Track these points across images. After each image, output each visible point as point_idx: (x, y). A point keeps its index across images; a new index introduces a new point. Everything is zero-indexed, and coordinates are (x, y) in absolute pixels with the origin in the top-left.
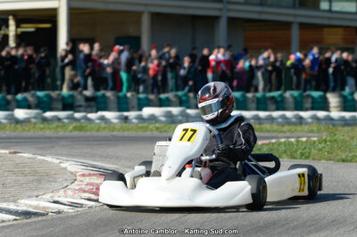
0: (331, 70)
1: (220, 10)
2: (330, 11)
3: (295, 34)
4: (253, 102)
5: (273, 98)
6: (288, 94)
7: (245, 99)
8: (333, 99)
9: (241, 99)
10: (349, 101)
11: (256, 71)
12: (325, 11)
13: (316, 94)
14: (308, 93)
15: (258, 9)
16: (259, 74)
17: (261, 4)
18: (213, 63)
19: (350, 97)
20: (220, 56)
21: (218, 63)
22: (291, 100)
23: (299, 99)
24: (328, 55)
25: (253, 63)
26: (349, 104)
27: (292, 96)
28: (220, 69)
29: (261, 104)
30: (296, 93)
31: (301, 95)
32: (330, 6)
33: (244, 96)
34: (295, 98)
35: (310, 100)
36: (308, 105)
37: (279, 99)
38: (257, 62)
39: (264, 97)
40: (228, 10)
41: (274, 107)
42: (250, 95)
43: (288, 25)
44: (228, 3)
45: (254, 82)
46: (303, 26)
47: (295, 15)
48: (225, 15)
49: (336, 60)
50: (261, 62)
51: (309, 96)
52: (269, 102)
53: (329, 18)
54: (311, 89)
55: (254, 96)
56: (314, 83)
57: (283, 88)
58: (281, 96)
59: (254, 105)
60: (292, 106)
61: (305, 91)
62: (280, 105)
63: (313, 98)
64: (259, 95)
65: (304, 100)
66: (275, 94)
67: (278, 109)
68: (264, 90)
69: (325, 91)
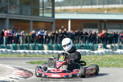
0: (44, 37)
1: (7, 16)
2: (43, 17)
3: (31, 24)
4: (19, 47)
5: (26, 46)
6: (30, 45)
7: (16, 46)
8: (45, 46)
9: (15, 46)
10: (51, 47)
12: (41, 17)
13: (40, 45)
14: (37, 44)
15: (19, 16)
16: (21, 38)
17: (20, 14)
18: (6, 34)
19: (51, 46)
20: (8, 32)
22: (31, 47)
23: (34, 46)
25: (19, 34)
26: (51, 48)
27: (32, 45)
29: (22, 48)
30: (33, 44)
31: (35, 45)
32: (43, 15)
33: (16, 45)
34: (33, 46)
35: (38, 47)
36: (37, 48)
37: (28, 46)
38: (20, 34)
39: (23, 46)
40: (9, 16)
41: (26, 49)
42: (18, 45)
43: (29, 21)
44: (9, 14)
45: (19, 41)
46: (34, 22)
47: (31, 18)
48: (8, 18)
50: (21, 34)
51: (37, 45)
52: (24, 47)
53: (43, 19)
54: (38, 43)
55: (19, 45)
56: (39, 41)
57: (28, 42)
58: (28, 45)
59: (19, 48)
60: (32, 48)
61: (36, 44)
62: (28, 48)
63: (38, 46)
64: (21, 45)
65: (36, 47)
66: (27, 45)
67: (27, 49)
69: (42, 44)
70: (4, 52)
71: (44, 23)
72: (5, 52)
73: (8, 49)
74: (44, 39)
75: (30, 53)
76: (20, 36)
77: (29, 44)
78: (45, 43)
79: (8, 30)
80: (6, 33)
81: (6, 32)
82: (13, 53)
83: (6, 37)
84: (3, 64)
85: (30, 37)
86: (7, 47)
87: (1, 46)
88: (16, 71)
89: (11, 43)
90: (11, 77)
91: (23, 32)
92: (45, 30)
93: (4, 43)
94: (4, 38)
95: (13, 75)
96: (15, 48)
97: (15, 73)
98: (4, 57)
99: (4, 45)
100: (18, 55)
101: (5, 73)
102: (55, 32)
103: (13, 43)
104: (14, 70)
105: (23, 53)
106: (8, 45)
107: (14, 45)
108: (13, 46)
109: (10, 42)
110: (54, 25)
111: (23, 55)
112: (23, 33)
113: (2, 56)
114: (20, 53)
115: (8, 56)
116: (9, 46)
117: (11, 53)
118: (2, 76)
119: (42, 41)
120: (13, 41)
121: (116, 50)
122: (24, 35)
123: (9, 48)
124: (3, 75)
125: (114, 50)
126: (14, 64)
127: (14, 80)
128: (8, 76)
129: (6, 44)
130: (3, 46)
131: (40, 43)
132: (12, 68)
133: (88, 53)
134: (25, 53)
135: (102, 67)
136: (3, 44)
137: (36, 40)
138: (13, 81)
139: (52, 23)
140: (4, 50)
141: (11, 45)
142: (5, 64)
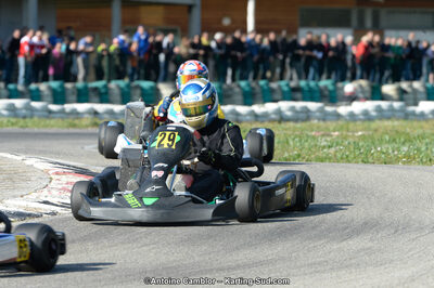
0: (162, 57)
3: (116, 12)
4: (73, 93)
5: (96, 89)
6: (113, 84)
7: (64, 90)
8: (166, 90)
9: (59, 90)
11: (74, 56)
13: (146, 84)
14: (136, 83)
16: (80, 60)
18: (27, 48)
20: (35, 40)
21: (32, 46)
22: (117, 92)
23: (126, 90)
24: (158, 38)
27: (118, 86)
28: (33, 54)
29: (82, 96)
30: (123, 83)
31: (128, 86)
33: (62, 87)
34: (121, 89)
35: (138, 92)
37: (103, 91)
38: (77, 45)
39: (86, 88)
41: (97, 99)
42: (69, 85)
45: (73, 70)
46: (126, 4)
49: (168, 44)
50: (81, 47)
51: (138, 87)
52: (92, 94)
55: (74, 87)
56: (142, 72)
57: (106, 77)
58: (105, 87)
59: (74, 98)
60: (119, 98)
62: (104, 97)
63: (142, 89)
64: (80, 84)
65: (133, 92)
66: (100, 84)
67: (102, 102)
68: (85, 79)
69: (156, 81)
70: (21, 109)
71: (161, 9)
72: (24, 111)
73: (33, 99)
74: (162, 66)
75: (111, 113)
76: (77, 52)
77: (109, 81)
78: (165, 80)
79: (34, 35)
80: (26, 43)
81: (25, 39)
82: (53, 115)
83: (26, 57)
84: (16, 152)
85: (110, 56)
86: (31, 91)
87: (10, 90)
88: (64, 179)
89: (46, 79)
90: (45, 199)
91: (88, 39)
92: (166, 32)
93: (21, 79)
94: (21, 60)
95: (54, 192)
96: (59, 97)
97: (60, 187)
98: (22, 127)
99: (20, 87)
100: (70, 121)
101: (24, 184)
102: (200, 41)
103: (51, 77)
104: (57, 173)
105: (86, 116)
106: (33, 86)
107: (55, 84)
108: (50, 88)
109: (41, 74)
110: (196, 15)
111: (87, 120)
112: (86, 44)
113: (13, 124)
114: (75, 113)
115: (34, 126)
116: (38, 90)
117: (46, 114)
118: (15, 197)
119: (153, 72)
120: (51, 71)
121: (416, 104)
122: (91, 49)
123: (36, 96)
124: (16, 193)
125: (408, 105)
126: (58, 154)
127: (58, 209)
128: (34, 195)
129: (28, 82)
130: (16, 90)
131: (147, 78)
132: (48, 166)
133: (318, 114)
134: (96, 113)
135: (368, 162)
136: (16, 81)
137: (134, 69)
138: (54, 214)
139: (190, 8)
140: (19, 103)
141: (43, 87)
142: (26, 153)
